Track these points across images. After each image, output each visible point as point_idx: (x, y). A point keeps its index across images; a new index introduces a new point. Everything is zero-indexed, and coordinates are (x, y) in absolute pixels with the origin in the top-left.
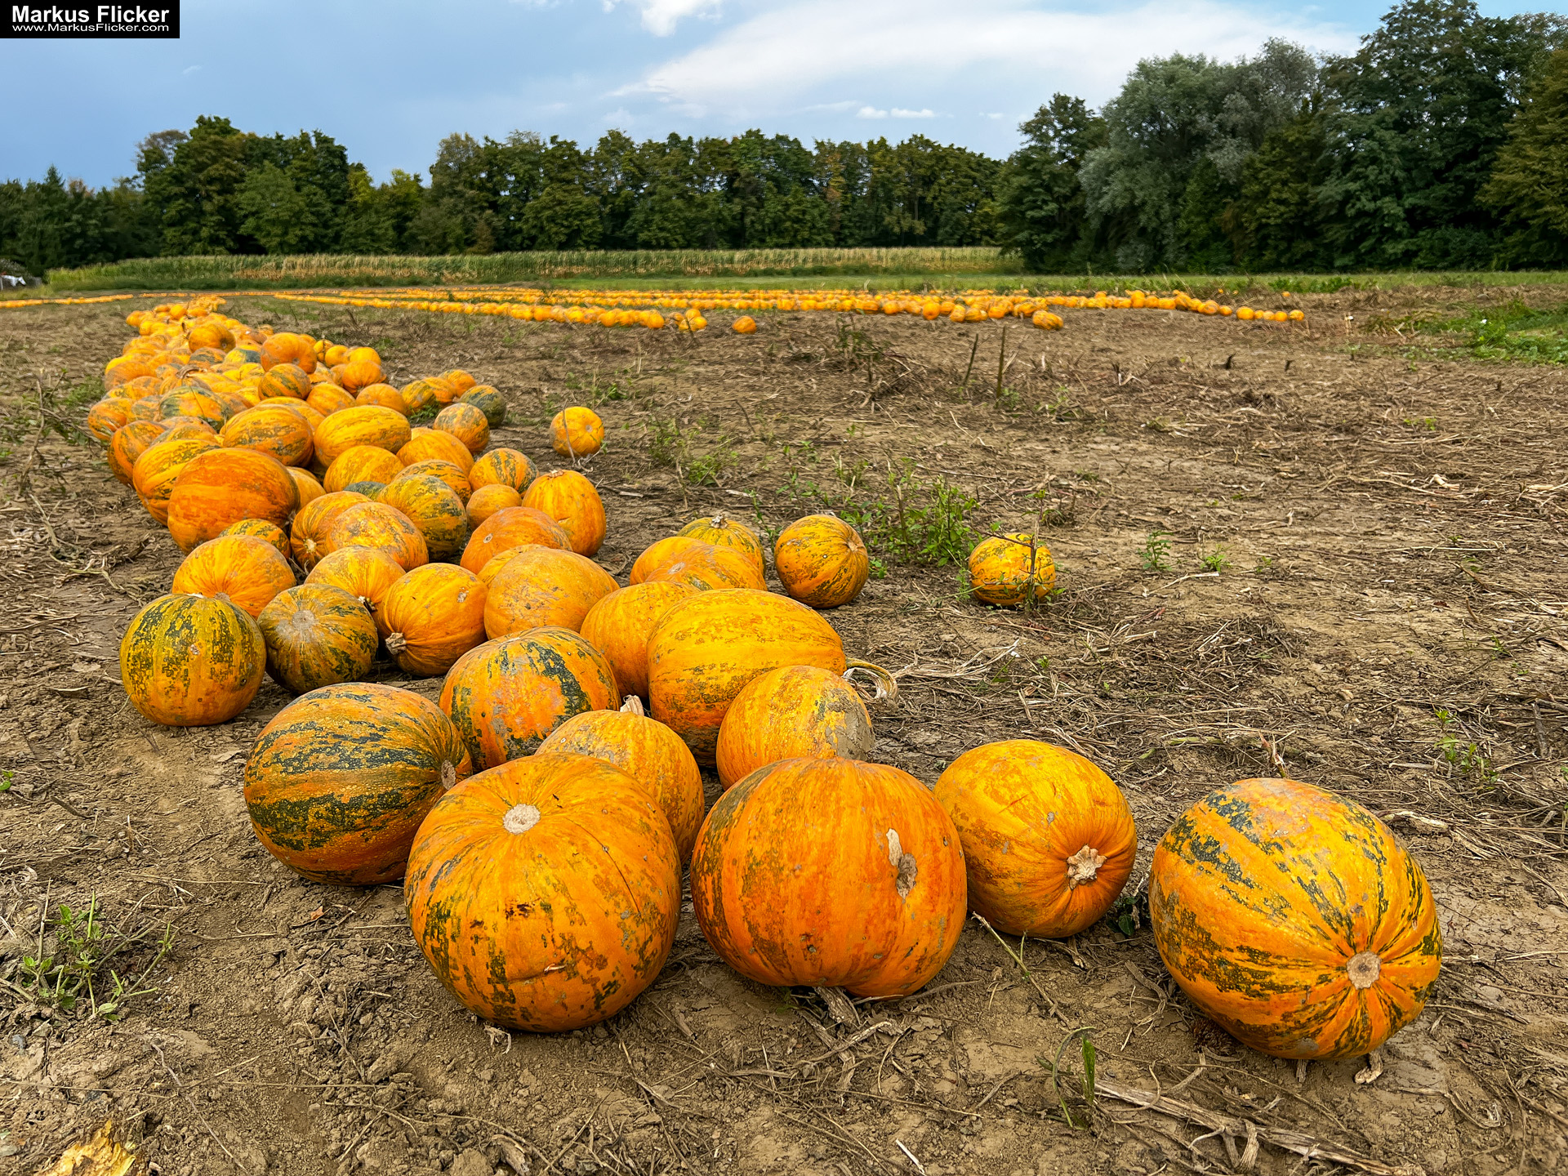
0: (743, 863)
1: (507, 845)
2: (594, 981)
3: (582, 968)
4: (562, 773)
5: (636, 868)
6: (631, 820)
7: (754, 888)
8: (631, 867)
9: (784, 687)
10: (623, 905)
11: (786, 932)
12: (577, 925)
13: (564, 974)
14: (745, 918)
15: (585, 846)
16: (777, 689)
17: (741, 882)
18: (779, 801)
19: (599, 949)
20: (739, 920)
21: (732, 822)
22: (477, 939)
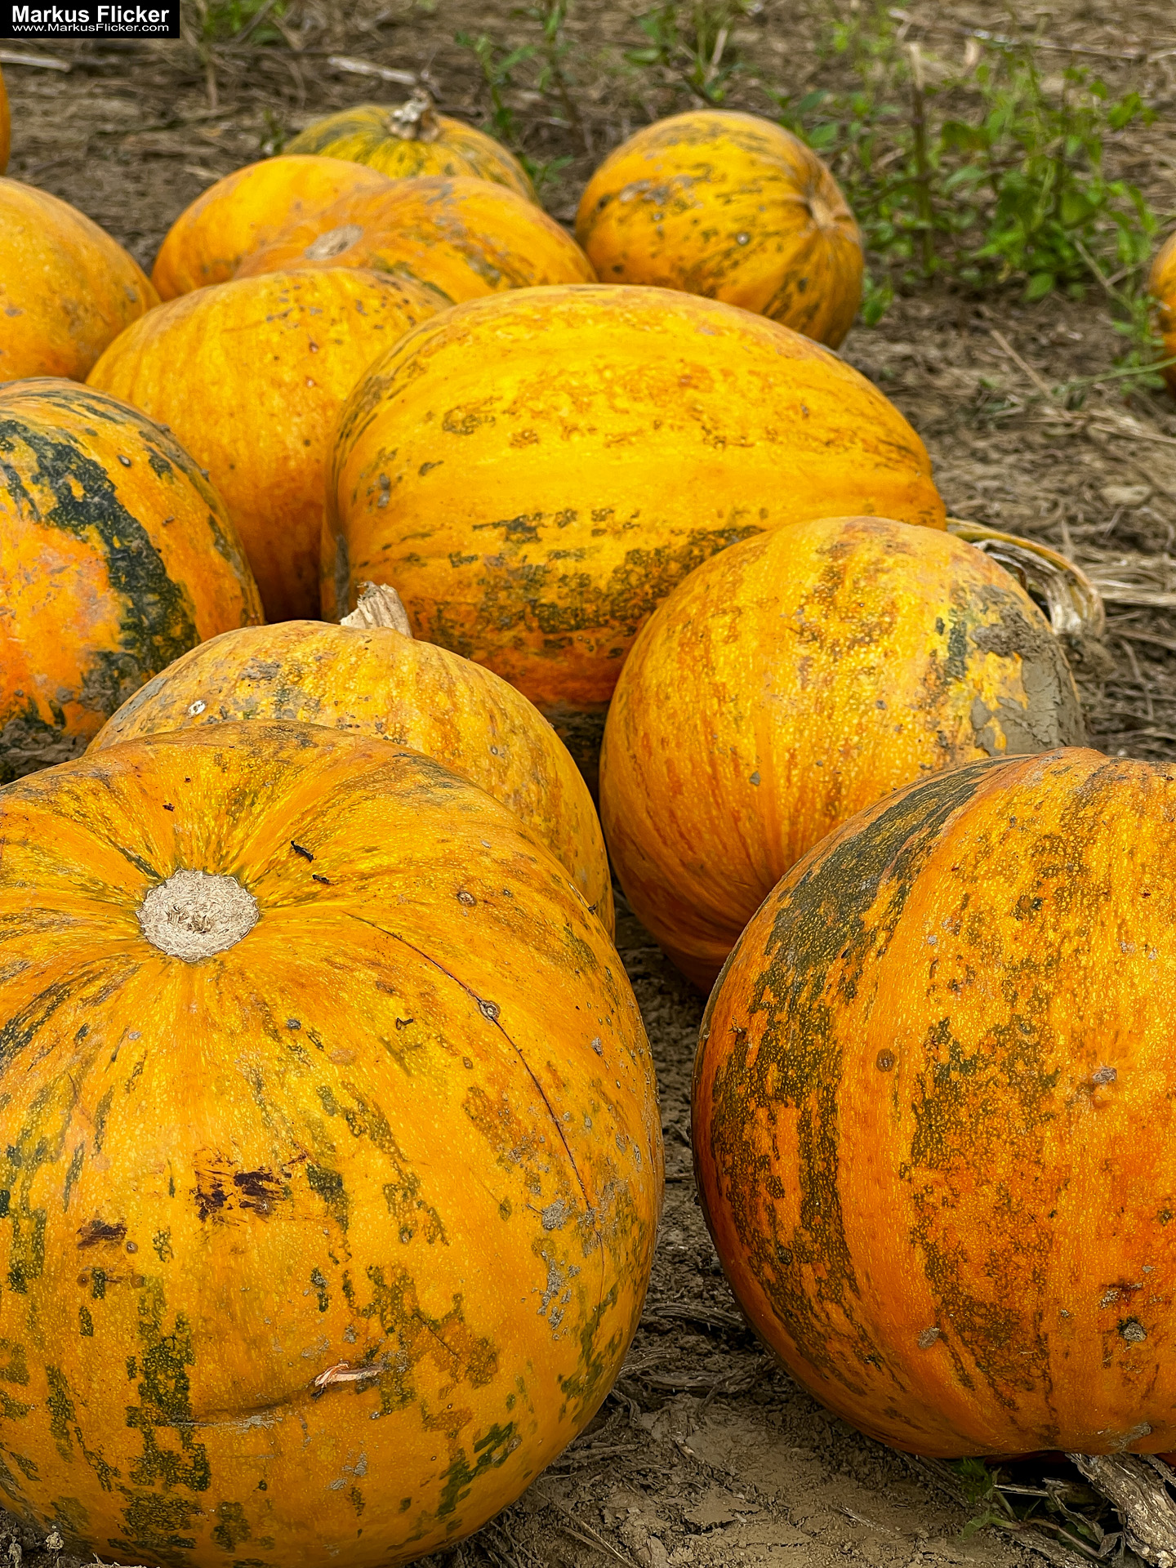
0: (915, 1062)
1: (172, 991)
2: (453, 1421)
3: (428, 1377)
4: (308, 779)
5: (577, 1071)
6: (545, 927)
7: (952, 1141)
8: (564, 1070)
9: (835, 577)
10: (550, 1184)
11: (1057, 1277)
12: (419, 1242)
13: (372, 1396)
14: (917, 1236)
15: (427, 996)
16: (812, 581)
17: (909, 1125)
18: (1026, 875)
19: (480, 1321)
20: (898, 1242)
21: (864, 940)
22: (100, 1282)
